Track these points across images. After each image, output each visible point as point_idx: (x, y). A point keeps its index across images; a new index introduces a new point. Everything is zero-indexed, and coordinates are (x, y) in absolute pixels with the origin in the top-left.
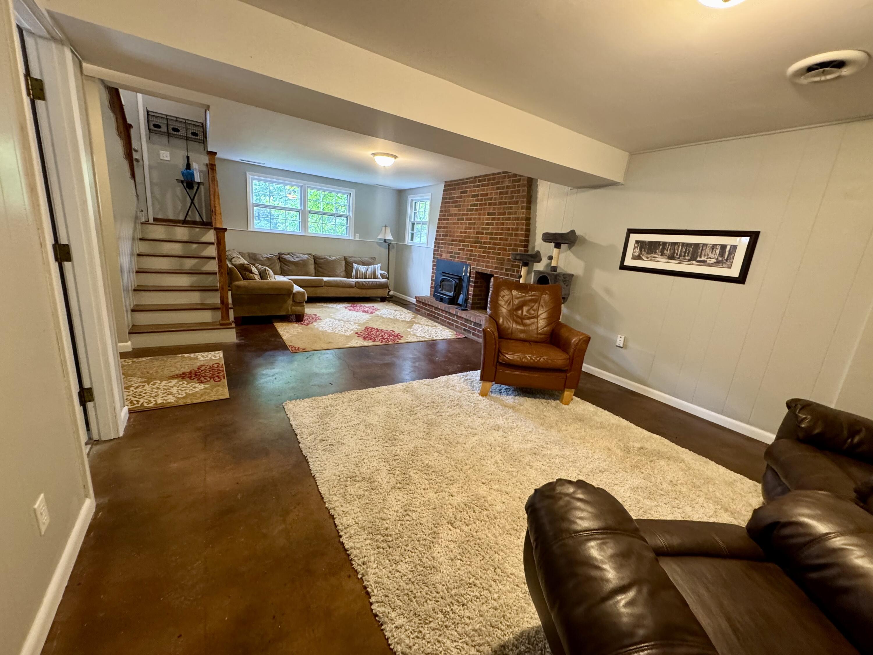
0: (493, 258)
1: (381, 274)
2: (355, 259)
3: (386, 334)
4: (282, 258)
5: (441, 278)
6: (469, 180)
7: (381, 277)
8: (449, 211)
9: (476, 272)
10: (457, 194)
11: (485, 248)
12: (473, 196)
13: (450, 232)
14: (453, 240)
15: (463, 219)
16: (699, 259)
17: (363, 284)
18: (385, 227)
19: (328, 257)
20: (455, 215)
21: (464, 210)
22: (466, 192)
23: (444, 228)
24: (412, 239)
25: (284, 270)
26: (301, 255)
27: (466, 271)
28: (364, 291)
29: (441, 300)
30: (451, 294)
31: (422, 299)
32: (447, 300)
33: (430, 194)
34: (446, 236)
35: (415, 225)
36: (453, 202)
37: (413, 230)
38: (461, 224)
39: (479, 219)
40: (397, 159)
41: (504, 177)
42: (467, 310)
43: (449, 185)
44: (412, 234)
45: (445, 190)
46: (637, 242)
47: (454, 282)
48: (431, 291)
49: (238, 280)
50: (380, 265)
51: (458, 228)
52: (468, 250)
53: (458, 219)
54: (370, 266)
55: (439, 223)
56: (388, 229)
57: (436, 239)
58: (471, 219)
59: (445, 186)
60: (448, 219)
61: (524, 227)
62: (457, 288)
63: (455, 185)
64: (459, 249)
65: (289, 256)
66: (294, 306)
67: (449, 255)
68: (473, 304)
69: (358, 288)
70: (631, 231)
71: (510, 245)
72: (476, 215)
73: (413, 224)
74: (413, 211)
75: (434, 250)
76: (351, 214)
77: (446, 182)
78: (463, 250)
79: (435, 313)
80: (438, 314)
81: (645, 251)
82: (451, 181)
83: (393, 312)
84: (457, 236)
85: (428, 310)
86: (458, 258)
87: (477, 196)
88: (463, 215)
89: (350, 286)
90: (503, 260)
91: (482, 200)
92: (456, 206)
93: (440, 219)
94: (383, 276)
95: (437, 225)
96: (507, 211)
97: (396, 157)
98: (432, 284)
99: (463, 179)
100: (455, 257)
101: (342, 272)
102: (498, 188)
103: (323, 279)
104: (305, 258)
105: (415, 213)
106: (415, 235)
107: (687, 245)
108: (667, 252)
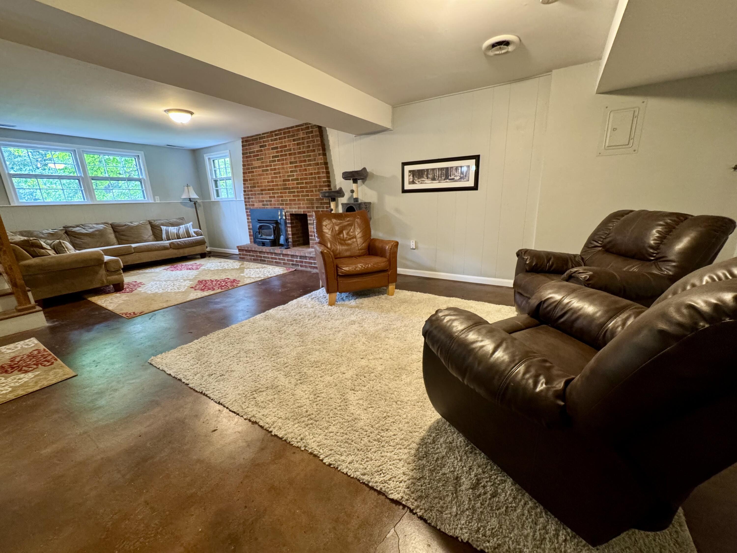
0: (304, 200)
1: (194, 232)
2: (162, 222)
3: (222, 282)
4: (69, 231)
5: (258, 226)
6: (266, 135)
7: (195, 235)
8: (252, 164)
9: (291, 214)
10: (256, 148)
11: (294, 192)
12: (273, 149)
13: (258, 183)
14: (262, 190)
15: (267, 170)
16: (450, 178)
17: (178, 244)
18: (188, 186)
19: (128, 223)
20: (259, 167)
21: (267, 162)
22: (265, 146)
23: (250, 180)
24: (218, 196)
25: (76, 243)
26: (95, 226)
27: (281, 215)
28: (181, 251)
29: (264, 244)
30: (272, 237)
31: (244, 247)
32: (269, 244)
33: (228, 151)
34: (255, 187)
35: (218, 182)
36: (254, 156)
37: (216, 186)
38: (267, 174)
39: (283, 168)
40: (193, 116)
41: (298, 130)
42: (289, 248)
43: (246, 141)
44: (217, 191)
45: (243, 146)
46: (410, 171)
47: (272, 227)
48: (250, 239)
49: (26, 259)
50: (191, 223)
51: (264, 179)
52: (278, 197)
53: (263, 171)
54: (181, 226)
55: (244, 177)
56: (191, 189)
57: (245, 191)
58: (275, 169)
59: (242, 142)
60: (253, 172)
61: (325, 170)
62: (276, 232)
63: (253, 140)
64: (270, 197)
65: (78, 228)
66: (108, 276)
67: (261, 203)
68: (293, 242)
69: (174, 249)
70: (404, 164)
71: (316, 187)
72: (279, 165)
73: (216, 181)
74: (213, 169)
75: (245, 202)
76: (144, 176)
77: (242, 138)
78: (274, 197)
79: (261, 257)
80: (264, 257)
81: (416, 177)
82: (248, 137)
83: (219, 264)
84: (265, 186)
85: (253, 256)
86: (271, 205)
87: (277, 148)
88: (267, 166)
89: (165, 248)
90: (313, 200)
91: (282, 151)
92: (258, 159)
93: (244, 173)
94: (197, 234)
95: (242, 179)
96: (307, 159)
97: (192, 113)
98: (250, 232)
99: (260, 135)
100: (267, 205)
101: (150, 236)
102: (294, 140)
103: (131, 246)
104: (102, 228)
105: (215, 171)
106: (219, 191)
107: (441, 169)
108: (430, 176)
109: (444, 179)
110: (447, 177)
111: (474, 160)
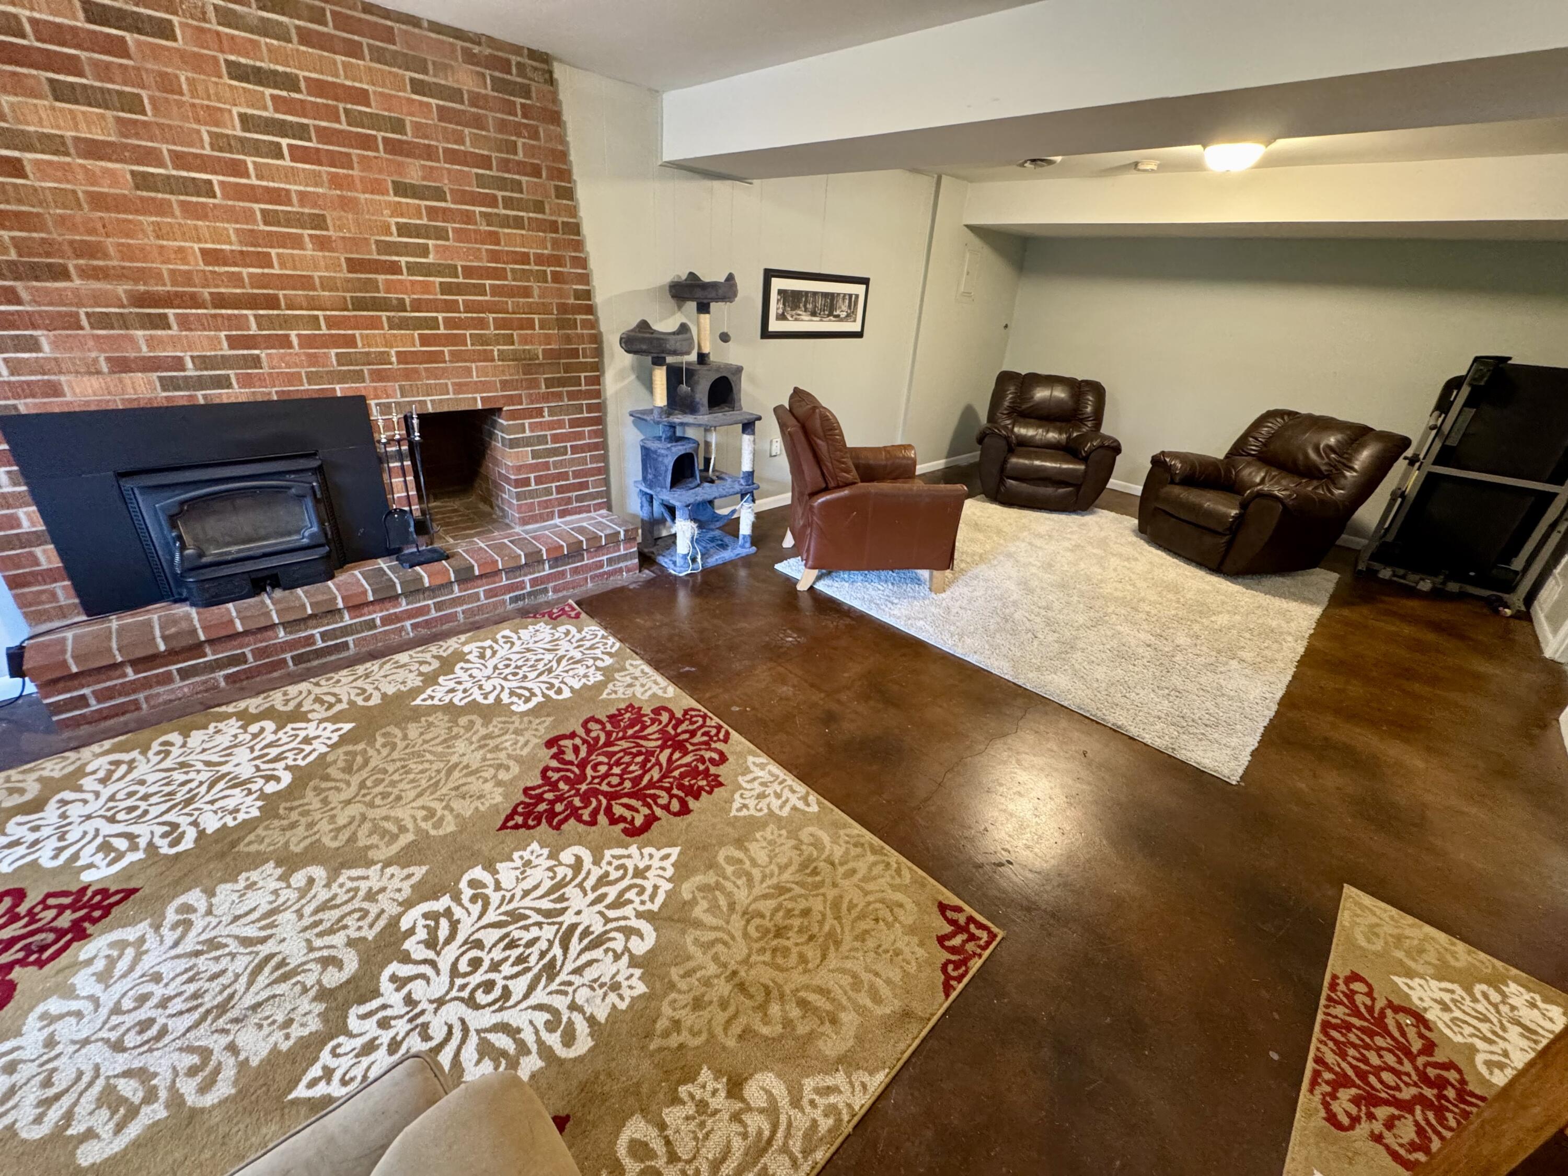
5: (162, 505)
22: (161, 27)
30: (307, 536)
46: (780, 292)
47: (297, 488)
64: (243, 341)
70: (771, 273)
88: (190, 162)
107: (825, 295)
108: (809, 306)
109: (828, 316)
111: (864, 287)
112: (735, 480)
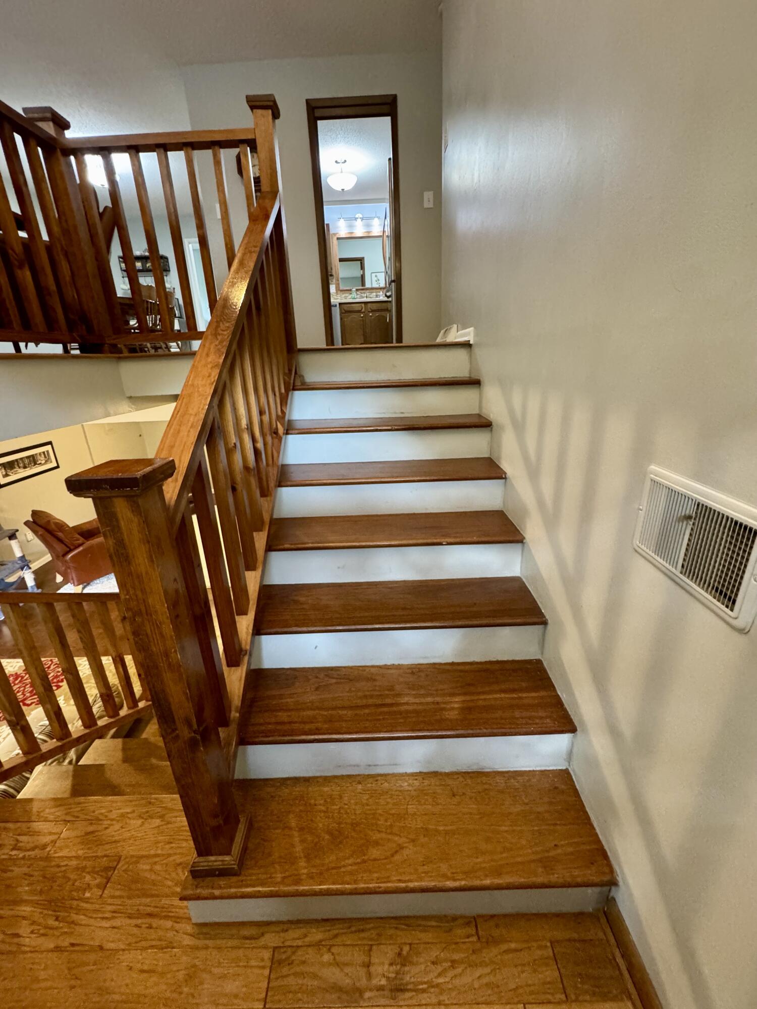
81: (8, 469)
107: (28, 457)
108: (21, 465)
109: (34, 465)
110: (35, 464)
111: (50, 446)
112: (14, 562)
